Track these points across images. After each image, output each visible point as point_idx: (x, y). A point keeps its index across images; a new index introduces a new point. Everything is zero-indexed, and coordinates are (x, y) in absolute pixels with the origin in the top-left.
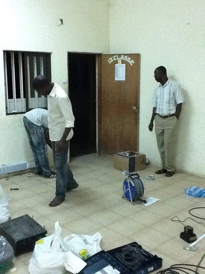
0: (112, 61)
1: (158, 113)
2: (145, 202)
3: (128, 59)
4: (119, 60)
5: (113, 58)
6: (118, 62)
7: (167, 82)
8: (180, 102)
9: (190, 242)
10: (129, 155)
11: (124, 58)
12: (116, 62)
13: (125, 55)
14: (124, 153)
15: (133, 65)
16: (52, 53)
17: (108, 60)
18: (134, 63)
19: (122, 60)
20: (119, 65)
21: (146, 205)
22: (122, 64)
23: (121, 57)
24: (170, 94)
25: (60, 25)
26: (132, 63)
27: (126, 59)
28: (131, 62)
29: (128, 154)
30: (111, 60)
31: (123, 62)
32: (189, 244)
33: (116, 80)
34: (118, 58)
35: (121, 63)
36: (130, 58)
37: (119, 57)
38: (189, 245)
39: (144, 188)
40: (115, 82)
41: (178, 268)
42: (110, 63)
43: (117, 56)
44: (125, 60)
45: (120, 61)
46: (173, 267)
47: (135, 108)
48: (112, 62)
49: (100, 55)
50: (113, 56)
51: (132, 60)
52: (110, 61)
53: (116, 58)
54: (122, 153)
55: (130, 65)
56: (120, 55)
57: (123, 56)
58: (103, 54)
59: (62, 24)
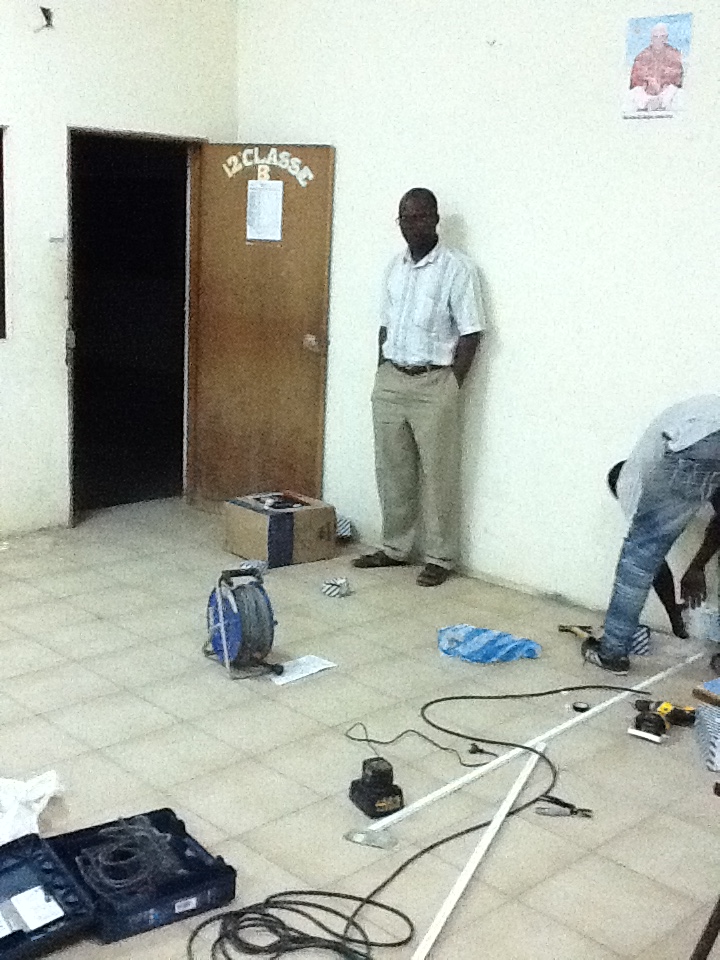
0: (237, 168)
1: (390, 357)
2: (278, 670)
3: (290, 164)
4: (260, 167)
5: (240, 160)
6: (259, 175)
7: (433, 253)
8: (469, 330)
9: (376, 815)
10: (272, 506)
11: (278, 158)
12: (251, 173)
13: (280, 148)
14: (258, 499)
15: (308, 186)
16: (6, 127)
17: (224, 166)
18: (311, 177)
19: (272, 166)
20: (262, 185)
21: (279, 681)
22: (271, 179)
23: (270, 155)
24: (436, 299)
25: (37, 31)
26: (306, 179)
27: (284, 163)
28: (304, 175)
29: (270, 501)
30: (234, 166)
31: (276, 173)
32: (372, 821)
33: (249, 237)
34: (257, 160)
35: (269, 177)
36: (299, 161)
37: (261, 156)
38: (368, 825)
39: (276, 623)
40: (248, 243)
41: (290, 902)
42: (230, 175)
43: (256, 149)
44: (281, 165)
45: (264, 172)
46: (275, 903)
47: (311, 339)
48: (237, 173)
49: (197, 146)
50: (242, 152)
51: (306, 168)
52: (231, 167)
53: (251, 158)
54: (250, 499)
55: (298, 184)
56: (264, 149)
57: (273, 151)
58: (211, 142)
59: (49, 24)
